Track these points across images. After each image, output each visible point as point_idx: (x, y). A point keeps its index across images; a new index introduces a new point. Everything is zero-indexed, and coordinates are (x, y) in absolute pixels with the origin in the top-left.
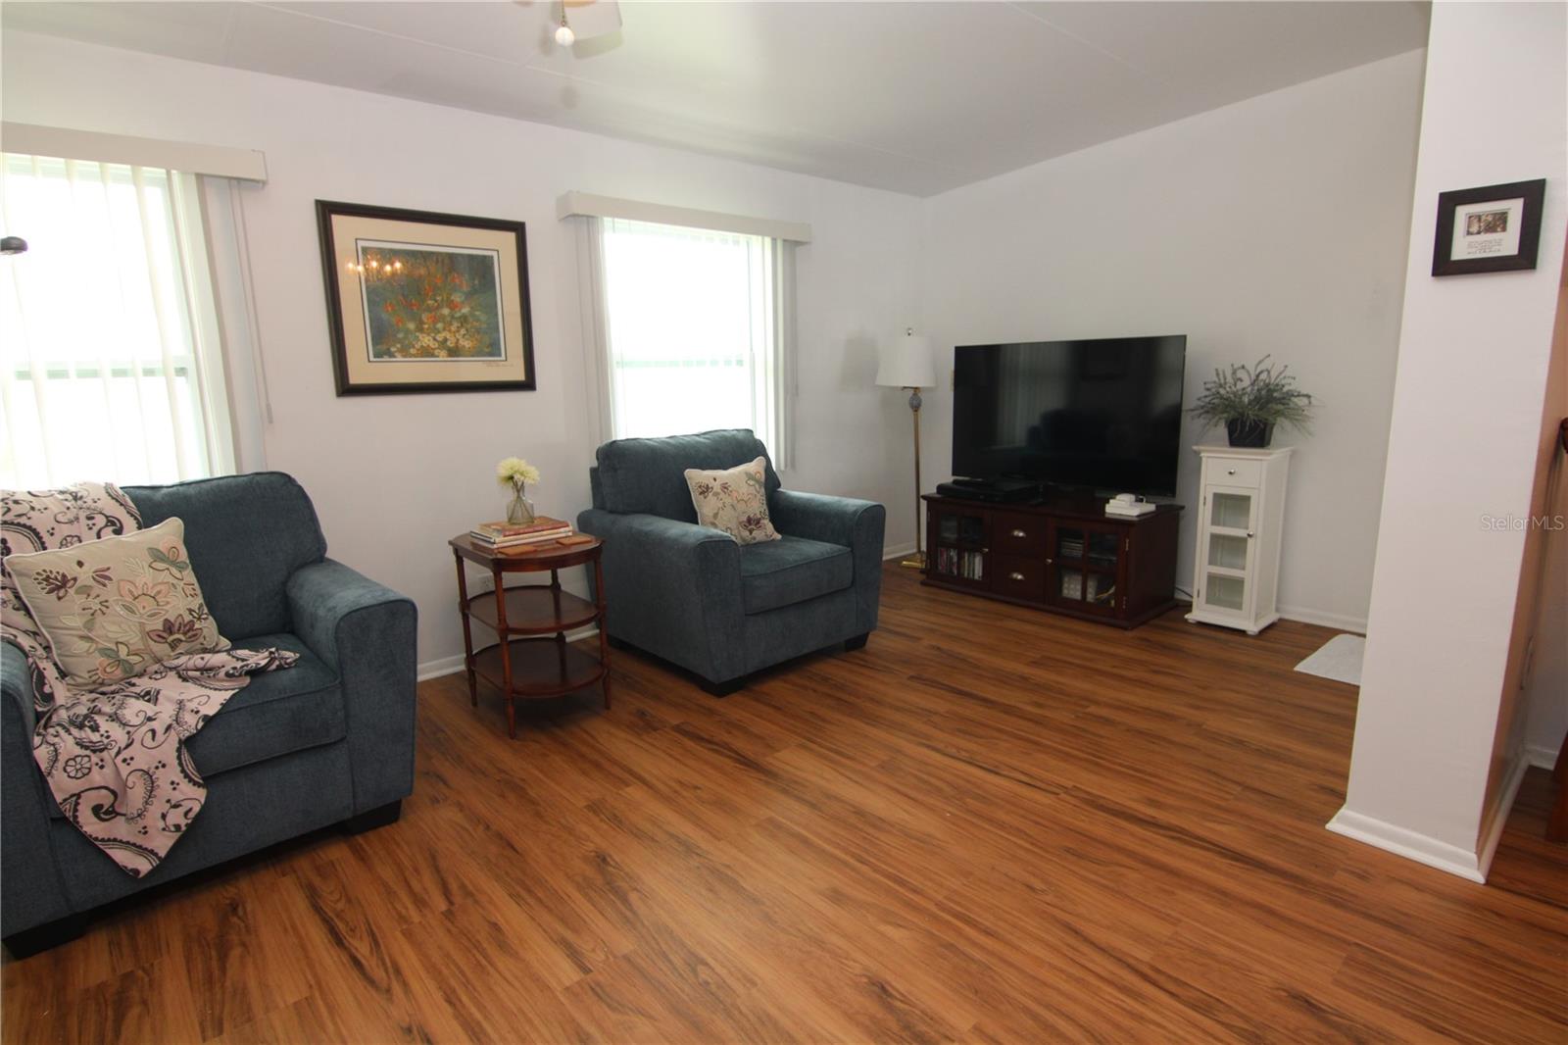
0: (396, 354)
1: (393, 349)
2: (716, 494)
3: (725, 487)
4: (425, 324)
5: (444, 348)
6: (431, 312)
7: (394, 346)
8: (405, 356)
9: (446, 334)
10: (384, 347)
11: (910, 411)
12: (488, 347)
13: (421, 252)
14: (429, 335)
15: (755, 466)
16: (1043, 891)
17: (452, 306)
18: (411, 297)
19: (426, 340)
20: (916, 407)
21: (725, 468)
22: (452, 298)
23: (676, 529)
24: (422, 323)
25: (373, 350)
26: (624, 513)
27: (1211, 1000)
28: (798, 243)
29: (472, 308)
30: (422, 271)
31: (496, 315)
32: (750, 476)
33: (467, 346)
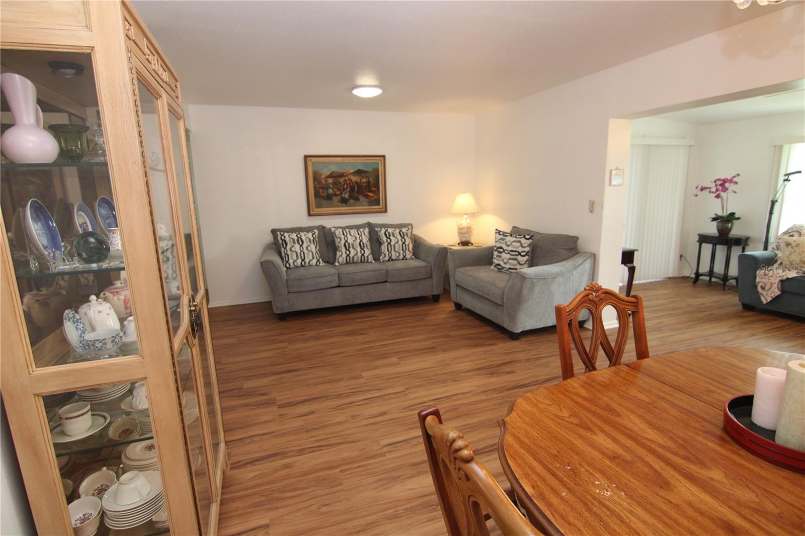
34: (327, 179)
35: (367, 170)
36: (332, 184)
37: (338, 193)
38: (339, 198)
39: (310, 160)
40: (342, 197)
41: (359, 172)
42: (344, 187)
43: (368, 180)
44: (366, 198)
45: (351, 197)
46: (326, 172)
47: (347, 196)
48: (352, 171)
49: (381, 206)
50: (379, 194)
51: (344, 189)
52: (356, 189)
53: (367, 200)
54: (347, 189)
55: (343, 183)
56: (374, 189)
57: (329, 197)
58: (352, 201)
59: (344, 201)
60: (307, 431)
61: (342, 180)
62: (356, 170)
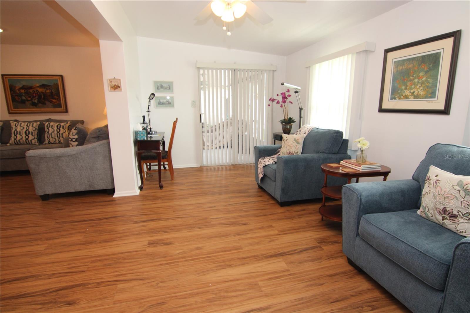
0: (397, 98)
1: (396, 97)
3: (436, 182)
4: (408, 86)
5: (413, 96)
6: (411, 81)
7: (396, 95)
8: (399, 99)
9: (415, 90)
10: (393, 96)
12: (430, 94)
13: (412, 58)
14: (408, 90)
16: (158, 284)
17: (419, 78)
18: (405, 76)
19: (407, 92)
22: (420, 74)
24: (407, 86)
25: (391, 97)
27: (98, 287)
29: (427, 77)
30: (411, 66)
31: (437, 79)
33: (422, 94)
34: (20, 90)
35: (49, 84)
36: (24, 93)
37: (29, 99)
38: (30, 102)
39: (6, 78)
40: (32, 102)
41: (43, 86)
42: (33, 95)
43: (51, 91)
44: (51, 103)
45: (39, 102)
46: (19, 85)
47: (36, 101)
48: (38, 85)
49: (63, 109)
50: (61, 101)
51: (33, 97)
52: (43, 97)
53: (52, 104)
54: (36, 97)
55: (32, 93)
56: (56, 97)
57: (23, 102)
58: (40, 104)
59: (34, 105)
61: (31, 91)
62: (41, 84)
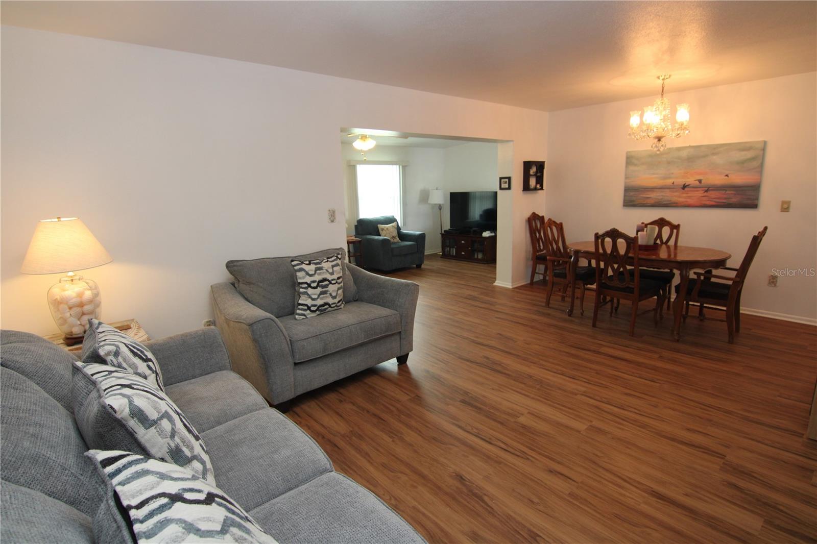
2: (385, 231)
3: (387, 229)
11: (438, 210)
15: (394, 224)
20: (440, 209)
21: (387, 224)
23: (377, 237)
26: (364, 235)
28: (406, 166)
32: (393, 226)
60: (711, 421)
